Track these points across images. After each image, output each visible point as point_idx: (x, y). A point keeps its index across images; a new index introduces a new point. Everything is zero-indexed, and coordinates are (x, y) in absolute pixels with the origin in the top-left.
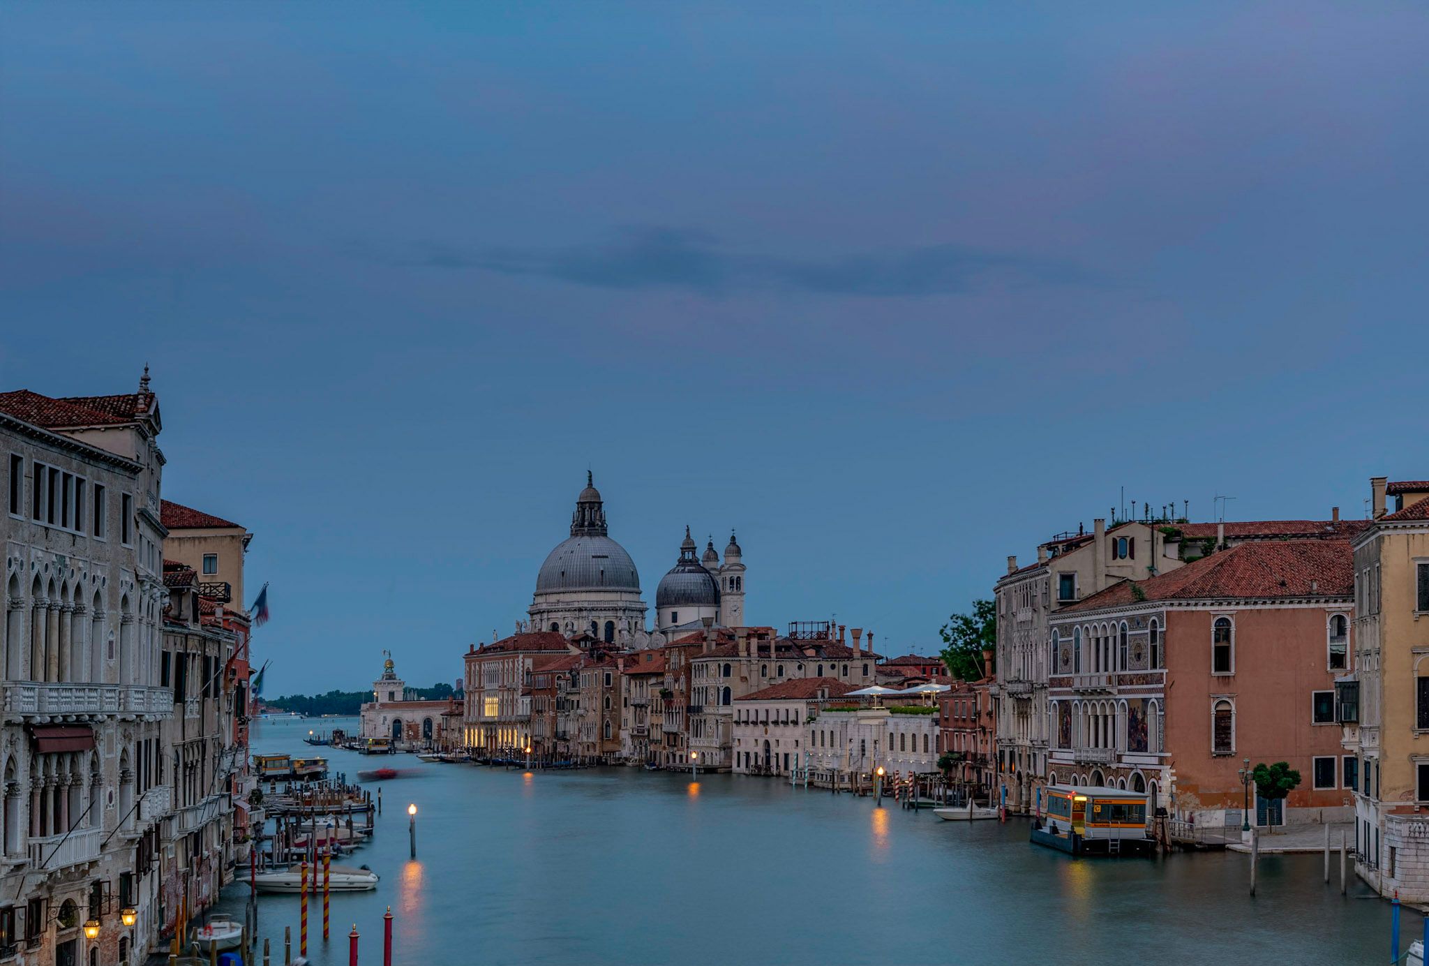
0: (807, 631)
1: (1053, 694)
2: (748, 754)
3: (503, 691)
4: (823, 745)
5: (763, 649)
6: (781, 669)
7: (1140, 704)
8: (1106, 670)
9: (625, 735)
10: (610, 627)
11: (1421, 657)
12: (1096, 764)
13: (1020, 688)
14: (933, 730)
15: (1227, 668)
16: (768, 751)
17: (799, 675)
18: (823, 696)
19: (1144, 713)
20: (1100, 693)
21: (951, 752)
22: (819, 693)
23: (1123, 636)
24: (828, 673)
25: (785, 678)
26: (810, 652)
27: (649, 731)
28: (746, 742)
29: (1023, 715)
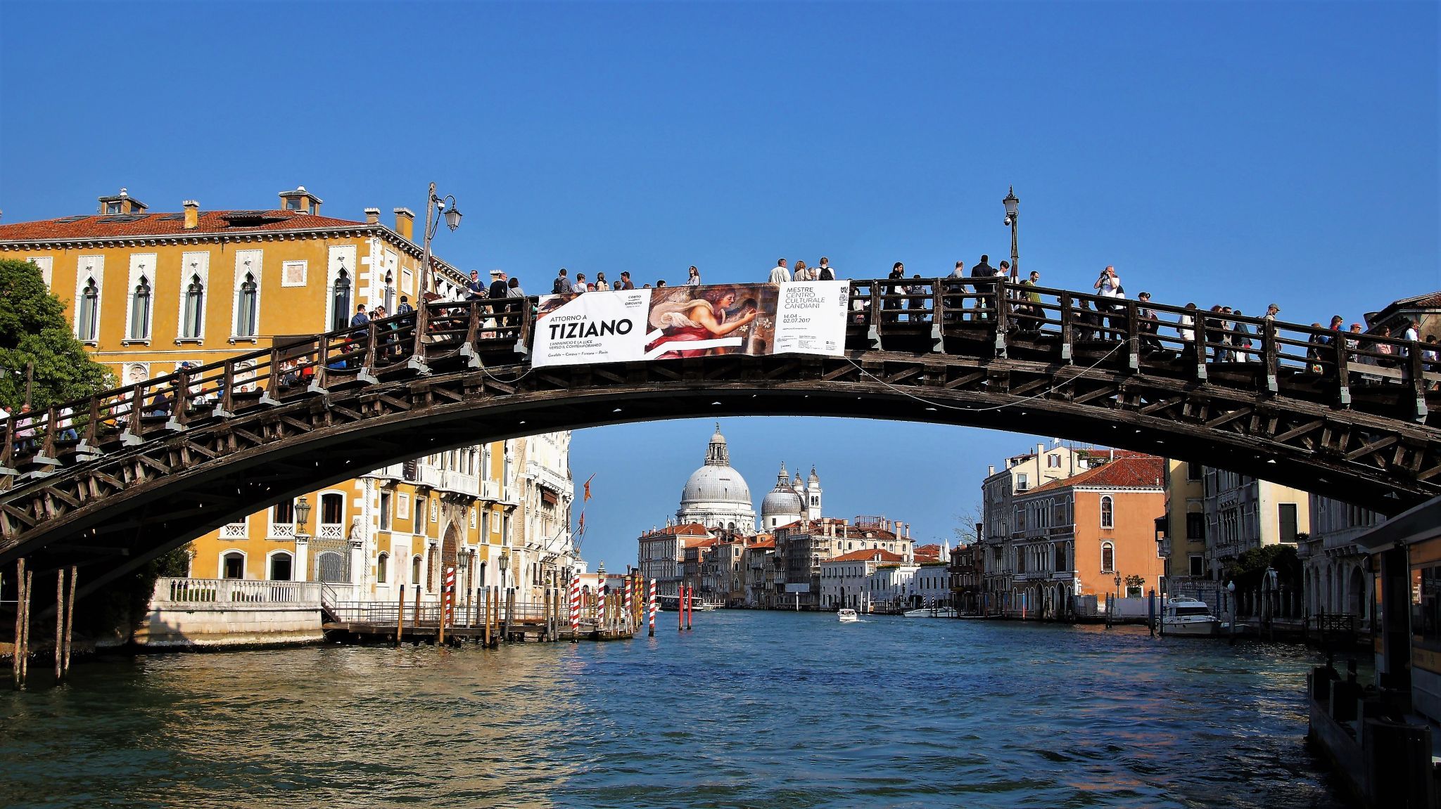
0: (866, 523)
1: (1015, 543)
2: (830, 596)
3: (665, 561)
4: (878, 588)
5: (839, 532)
6: (850, 545)
7: (1061, 544)
8: (1044, 526)
9: (747, 588)
10: (732, 525)
11: (1191, 503)
12: (1037, 579)
13: (996, 541)
14: (946, 575)
15: (1110, 524)
16: (843, 593)
17: (863, 548)
18: (878, 559)
19: (1064, 549)
20: (1040, 540)
21: (957, 586)
22: (876, 557)
23: (1052, 506)
24: (879, 546)
25: (853, 550)
26: (869, 535)
27: (765, 584)
28: (829, 589)
29: (998, 557)
